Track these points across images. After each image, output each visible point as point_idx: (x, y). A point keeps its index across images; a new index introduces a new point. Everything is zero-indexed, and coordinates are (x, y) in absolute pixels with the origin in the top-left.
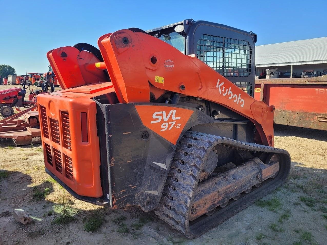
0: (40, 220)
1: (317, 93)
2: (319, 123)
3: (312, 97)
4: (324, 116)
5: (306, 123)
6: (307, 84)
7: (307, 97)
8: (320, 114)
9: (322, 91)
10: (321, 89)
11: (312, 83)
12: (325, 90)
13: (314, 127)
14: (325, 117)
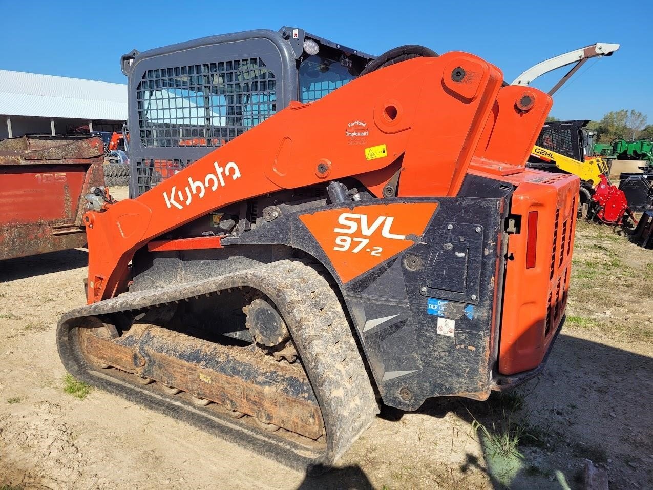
0: (561, 476)
1: (40, 182)
2: (56, 239)
3: (31, 191)
4: (62, 225)
5: (30, 245)
6: (22, 164)
7: (21, 192)
8: (53, 223)
9: (48, 177)
10: (45, 175)
11: (33, 163)
12: (54, 176)
13: (48, 248)
14: (65, 225)
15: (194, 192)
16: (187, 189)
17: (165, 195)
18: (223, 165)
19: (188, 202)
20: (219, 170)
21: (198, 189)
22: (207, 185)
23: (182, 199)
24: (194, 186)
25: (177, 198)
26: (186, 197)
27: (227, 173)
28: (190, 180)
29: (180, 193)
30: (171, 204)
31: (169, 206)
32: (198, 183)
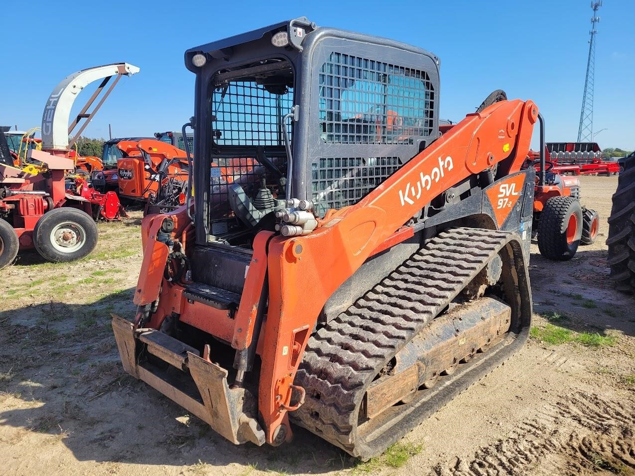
15: (424, 185)
16: (419, 184)
17: (400, 192)
18: (443, 159)
19: (418, 197)
20: (441, 163)
21: (427, 182)
22: (433, 177)
23: (414, 194)
24: (423, 179)
25: (410, 196)
26: (417, 192)
27: (446, 166)
28: (422, 174)
29: (413, 189)
30: (405, 201)
31: (403, 204)
32: (427, 177)
